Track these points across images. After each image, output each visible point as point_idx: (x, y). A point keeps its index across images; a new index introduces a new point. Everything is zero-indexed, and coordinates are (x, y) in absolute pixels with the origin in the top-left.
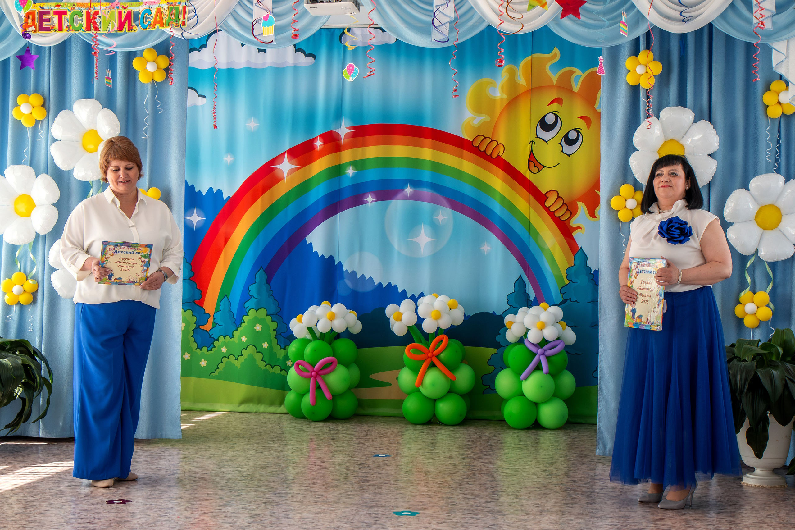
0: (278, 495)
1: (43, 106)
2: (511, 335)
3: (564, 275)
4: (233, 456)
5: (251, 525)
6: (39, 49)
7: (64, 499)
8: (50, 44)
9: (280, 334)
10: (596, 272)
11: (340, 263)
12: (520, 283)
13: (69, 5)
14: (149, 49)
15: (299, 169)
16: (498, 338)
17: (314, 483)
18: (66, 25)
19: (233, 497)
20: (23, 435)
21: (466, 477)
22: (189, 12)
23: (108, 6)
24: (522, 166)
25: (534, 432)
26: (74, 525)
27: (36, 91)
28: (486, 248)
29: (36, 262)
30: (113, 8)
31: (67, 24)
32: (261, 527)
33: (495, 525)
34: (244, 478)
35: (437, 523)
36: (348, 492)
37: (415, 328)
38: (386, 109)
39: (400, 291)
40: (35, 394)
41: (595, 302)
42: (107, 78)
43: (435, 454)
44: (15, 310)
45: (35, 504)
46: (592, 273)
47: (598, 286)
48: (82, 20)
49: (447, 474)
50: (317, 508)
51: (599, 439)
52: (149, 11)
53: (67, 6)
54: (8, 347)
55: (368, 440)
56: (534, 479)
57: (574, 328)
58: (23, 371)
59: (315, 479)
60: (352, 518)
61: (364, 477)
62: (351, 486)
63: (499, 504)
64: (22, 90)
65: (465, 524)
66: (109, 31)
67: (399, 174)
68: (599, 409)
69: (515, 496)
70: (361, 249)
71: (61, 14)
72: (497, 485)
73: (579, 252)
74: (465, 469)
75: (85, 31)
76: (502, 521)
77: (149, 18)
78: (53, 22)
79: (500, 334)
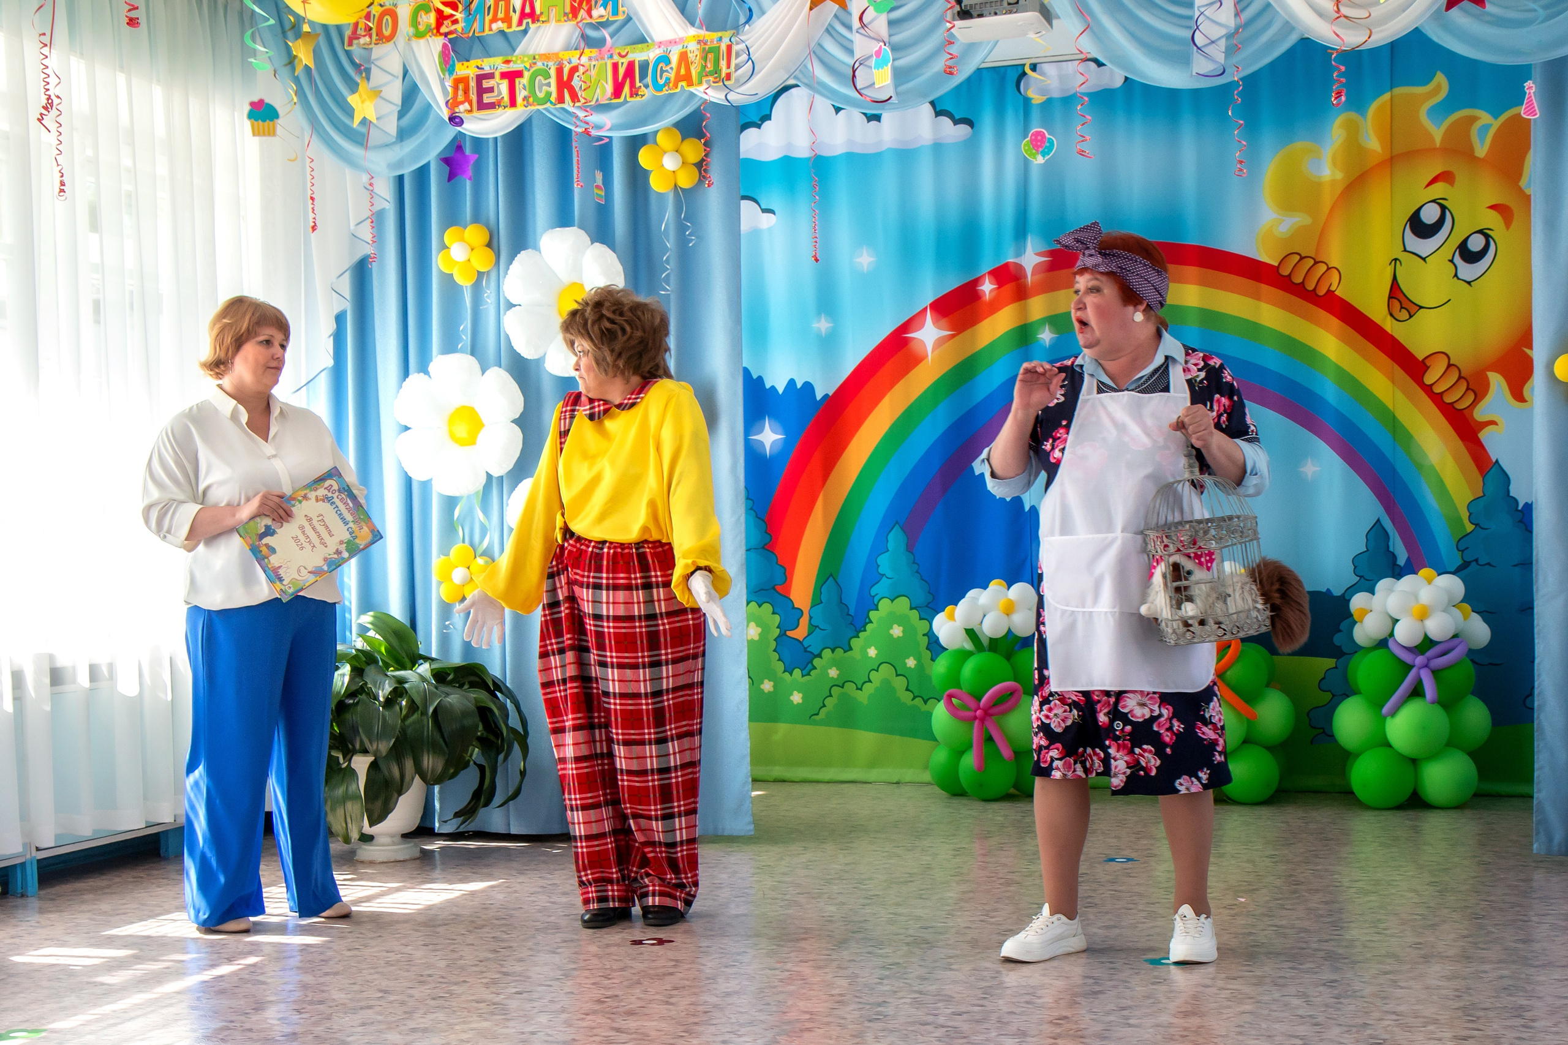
0: (930, 930)
1: (489, 245)
2: (1365, 632)
3: (1464, 515)
4: (847, 864)
5: (885, 982)
6: (478, 143)
7: (558, 937)
8: (496, 132)
10: (1529, 507)
12: (1377, 533)
13: (526, 59)
14: (667, 129)
15: (952, 336)
16: (1338, 639)
17: (996, 910)
18: (522, 96)
19: (850, 934)
20: (481, 829)
21: (1281, 896)
22: (738, 55)
23: (593, 55)
24: (1376, 308)
25: (1411, 813)
26: (578, 980)
27: (476, 219)
28: (1310, 469)
29: (487, 524)
30: (603, 58)
31: (524, 93)
33: (1335, 981)
34: (869, 901)
35: (1228, 978)
41: (1526, 564)
42: (598, 187)
43: (1221, 856)
45: (511, 944)
46: (1520, 508)
47: (1531, 532)
48: (549, 85)
49: (1245, 892)
51: (1539, 822)
52: (665, 59)
53: (523, 62)
54: (451, 677)
56: (1412, 898)
57: (1487, 615)
58: (478, 719)
59: (997, 902)
60: (1067, 969)
63: (1344, 944)
64: (451, 218)
65: (1279, 980)
66: (597, 100)
68: (1536, 766)
69: (1375, 930)
71: (512, 77)
72: (1340, 912)
73: (1493, 469)
74: (1278, 882)
75: (555, 105)
76: (1349, 976)
77: (667, 71)
78: (500, 93)
79: (1341, 631)
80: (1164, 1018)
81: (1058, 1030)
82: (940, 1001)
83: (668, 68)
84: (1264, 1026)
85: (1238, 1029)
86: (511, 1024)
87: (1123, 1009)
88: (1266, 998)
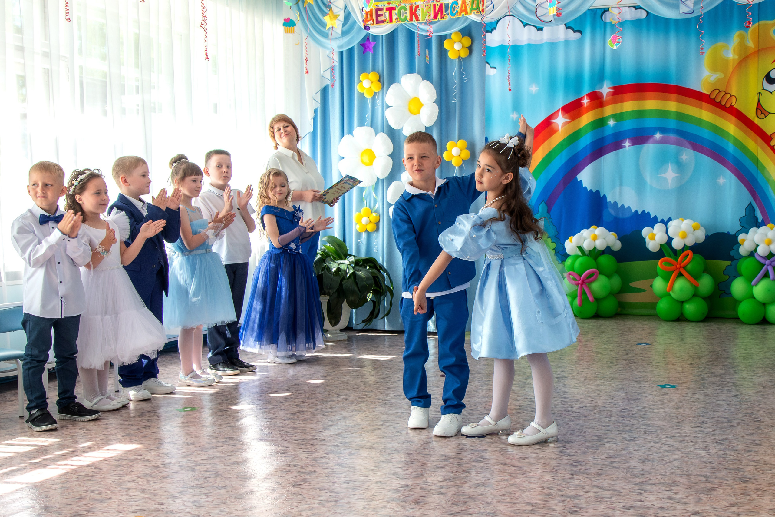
0: (566, 372)
1: (379, 81)
2: (744, 249)
6: (375, 37)
8: (382, 33)
9: (558, 252)
11: (604, 196)
12: (750, 208)
14: (456, 32)
15: (570, 122)
16: (733, 253)
17: (593, 364)
20: (373, 328)
21: (712, 360)
22: (487, 1)
24: (751, 114)
27: (374, 70)
28: (721, 181)
29: (377, 199)
30: (429, 2)
31: (396, 17)
32: (556, 395)
33: (739, 395)
35: (693, 393)
36: (620, 370)
37: (666, 246)
38: (639, 71)
39: (652, 217)
40: (382, 298)
43: (685, 343)
44: (364, 236)
48: (406, 13)
49: (697, 358)
50: (598, 382)
52: (456, 3)
53: (396, 3)
54: (361, 263)
55: (631, 332)
58: (373, 281)
59: (593, 361)
60: (625, 389)
61: (631, 360)
62: (622, 366)
63: (740, 380)
64: (363, 69)
65: (715, 394)
66: (427, 20)
67: (650, 123)
69: (753, 374)
70: (621, 184)
71: (391, 10)
72: (737, 366)
74: (710, 354)
75: (409, 22)
76: (744, 392)
78: (385, 16)
79: (733, 249)
80: (668, 410)
81: (624, 414)
82: (574, 401)
83: (457, 7)
84: (710, 413)
85: (700, 415)
86: (393, 409)
87: (651, 406)
88: (710, 402)
